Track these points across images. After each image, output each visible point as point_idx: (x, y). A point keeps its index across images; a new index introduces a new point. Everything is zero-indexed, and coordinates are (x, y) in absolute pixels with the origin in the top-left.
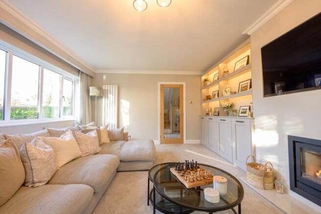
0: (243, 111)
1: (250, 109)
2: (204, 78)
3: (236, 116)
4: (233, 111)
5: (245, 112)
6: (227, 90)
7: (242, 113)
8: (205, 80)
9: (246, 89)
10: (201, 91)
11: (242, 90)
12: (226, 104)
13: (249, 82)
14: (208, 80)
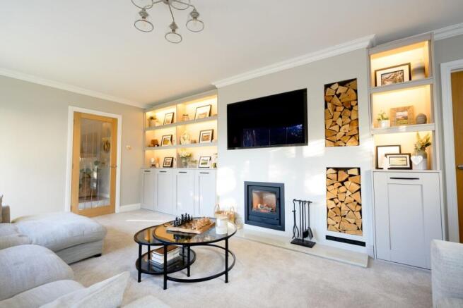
0: (203, 162)
1: (210, 159)
2: (149, 114)
3: (195, 167)
4: (193, 162)
5: (206, 163)
6: (186, 136)
7: (202, 164)
8: (152, 118)
9: (208, 139)
10: (145, 132)
11: (203, 140)
12: (184, 153)
13: (211, 132)
14: (155, 119)
